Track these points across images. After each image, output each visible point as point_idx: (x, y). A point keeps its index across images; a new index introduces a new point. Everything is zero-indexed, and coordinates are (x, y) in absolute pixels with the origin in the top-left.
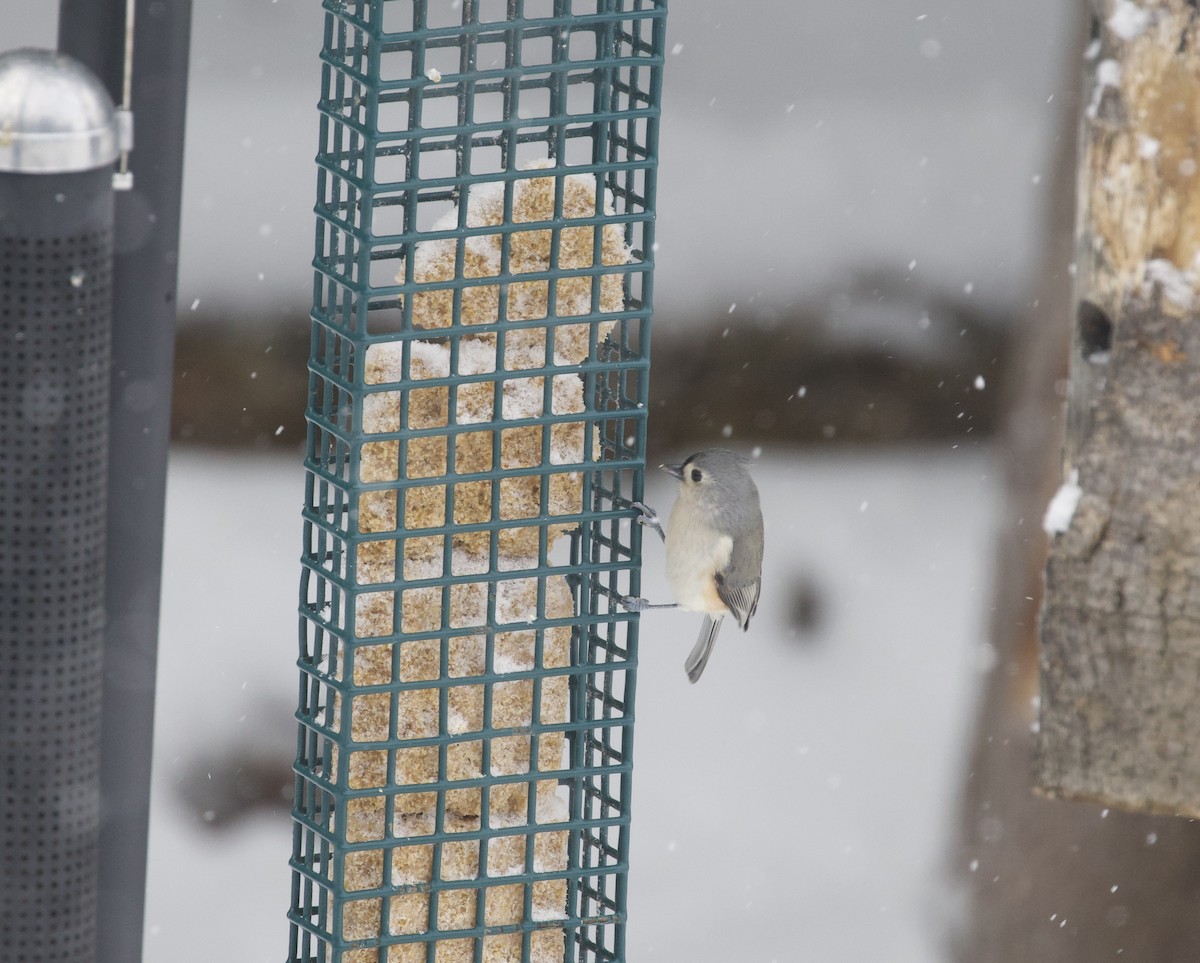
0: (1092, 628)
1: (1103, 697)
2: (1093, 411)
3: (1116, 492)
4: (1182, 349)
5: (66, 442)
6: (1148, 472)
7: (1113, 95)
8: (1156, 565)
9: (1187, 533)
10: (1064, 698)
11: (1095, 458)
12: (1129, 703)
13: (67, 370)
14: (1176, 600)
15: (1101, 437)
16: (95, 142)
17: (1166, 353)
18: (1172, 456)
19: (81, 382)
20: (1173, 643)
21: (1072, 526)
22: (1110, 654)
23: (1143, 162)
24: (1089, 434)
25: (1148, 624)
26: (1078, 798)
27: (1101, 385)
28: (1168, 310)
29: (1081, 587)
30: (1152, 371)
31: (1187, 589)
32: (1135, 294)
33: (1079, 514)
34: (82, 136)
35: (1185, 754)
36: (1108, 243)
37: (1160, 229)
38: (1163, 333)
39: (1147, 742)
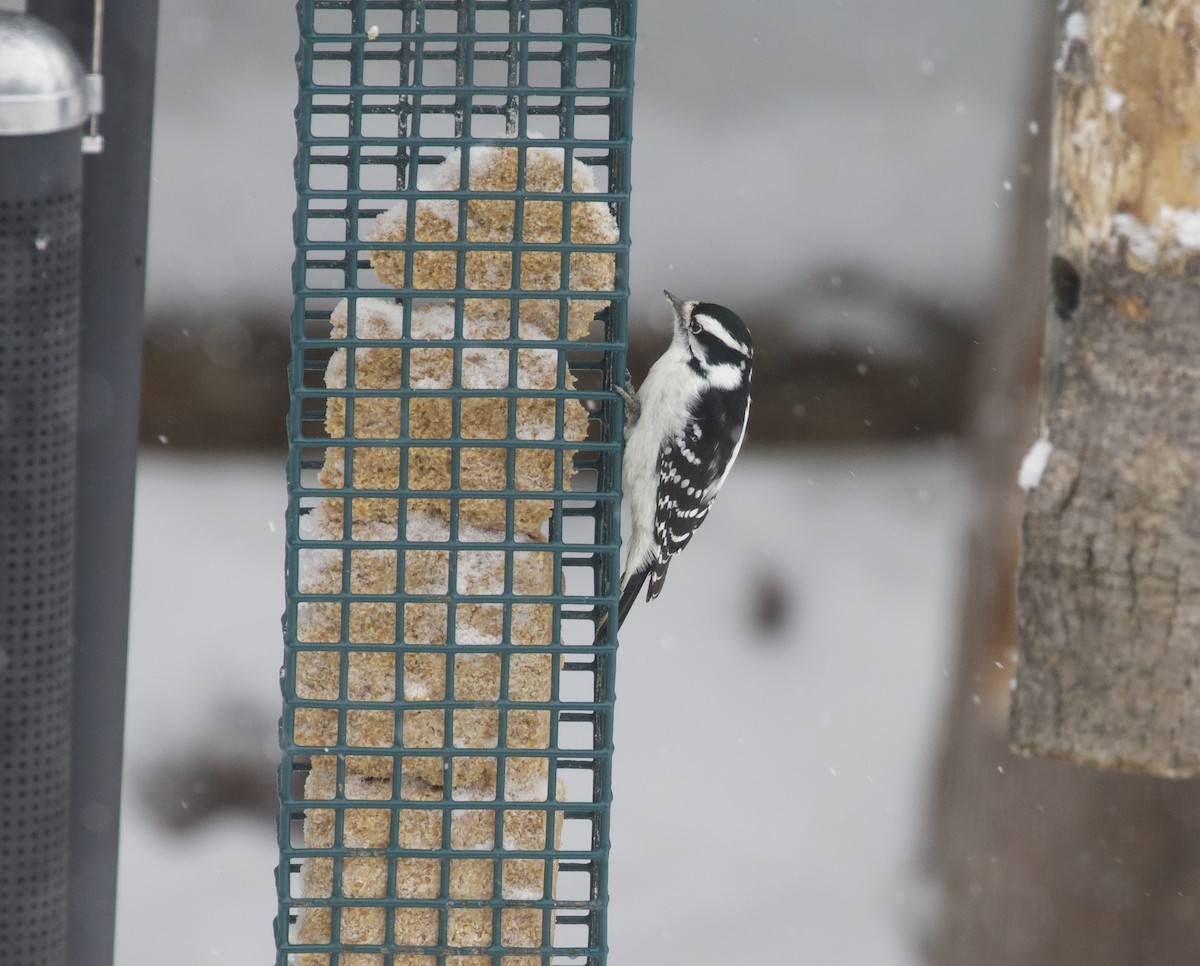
0: (1063, 584)
1: (1074, 655)
2: (1062, 366)
3: (1085, 448)
4: (1147, 305)
5: (31, 406)
6: (1116, 428)
7: (1080, 48)
8: (1124, 521)
9: (1154, 490)
10: (1039, 655)
11: (1065, 414)
12: (1099, 661)
13: (32, 334)
14: (1143, 557)
15: (1071, 393)
16: (64, 104)
17: (1132, 309)
18: (1139, 412)
19: (46, 346)
20: (1142, 600)
21: (1043, 481)
22: (1081, 611)
23: (1109, 117)
24: (1059, 391)
25: (1117, 581)
26: (1051, 755)
27: (1069, 341)
28: (1133, 264)
29: (1053, 542)
30: (1119, 327)
31: (1155, 546)
32: (1102, 248)
33: (1049, 469)
34: (50, 98)
35: (1153, 712)
36: (1077, 197)
37: (1126, 184)
38: (1129, 287)
39: (1117, 700)
